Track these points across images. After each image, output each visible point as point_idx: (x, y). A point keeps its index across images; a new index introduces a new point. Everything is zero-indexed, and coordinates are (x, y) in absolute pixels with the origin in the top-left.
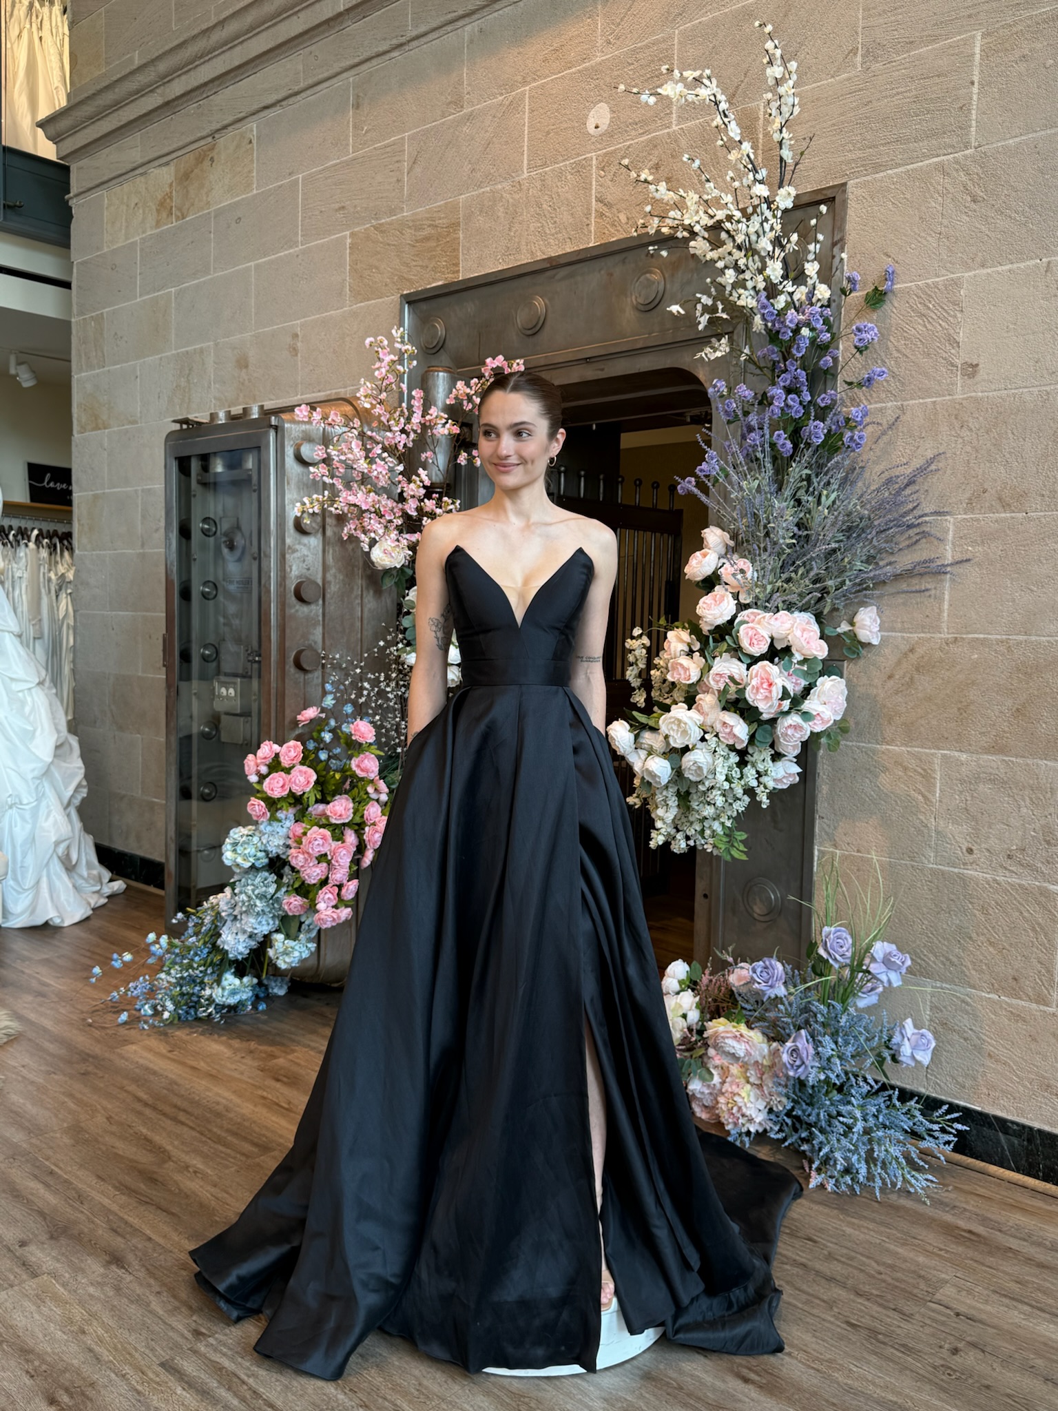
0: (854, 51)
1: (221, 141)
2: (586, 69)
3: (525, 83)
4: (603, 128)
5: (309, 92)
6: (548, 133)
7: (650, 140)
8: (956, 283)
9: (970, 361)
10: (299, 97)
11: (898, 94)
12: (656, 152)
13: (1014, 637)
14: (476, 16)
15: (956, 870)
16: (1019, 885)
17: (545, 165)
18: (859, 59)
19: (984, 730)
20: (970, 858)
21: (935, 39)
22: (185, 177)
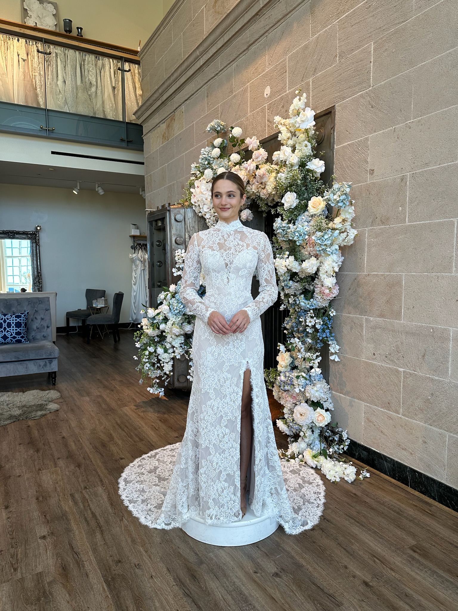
0: (336, 56)
1: (177, 113)
2: (264, 74)
3: (248, 82)
4: (269, 95)
5: (196, 94)
6: (255, 99)
7: (281, 97)
8: (367, 139)
9: (371, 169)
10: (193, 96)
11: (349, 70)
12: (282, 101)
13: (386, 273)
14: (235, 61)
15: (370, 361)
16: (390, 368)
17: (254, 110)
18: (338, 58)
19: (377, 309)
20: (374, 357)
21: (359, 47)
22: (168, 126)
